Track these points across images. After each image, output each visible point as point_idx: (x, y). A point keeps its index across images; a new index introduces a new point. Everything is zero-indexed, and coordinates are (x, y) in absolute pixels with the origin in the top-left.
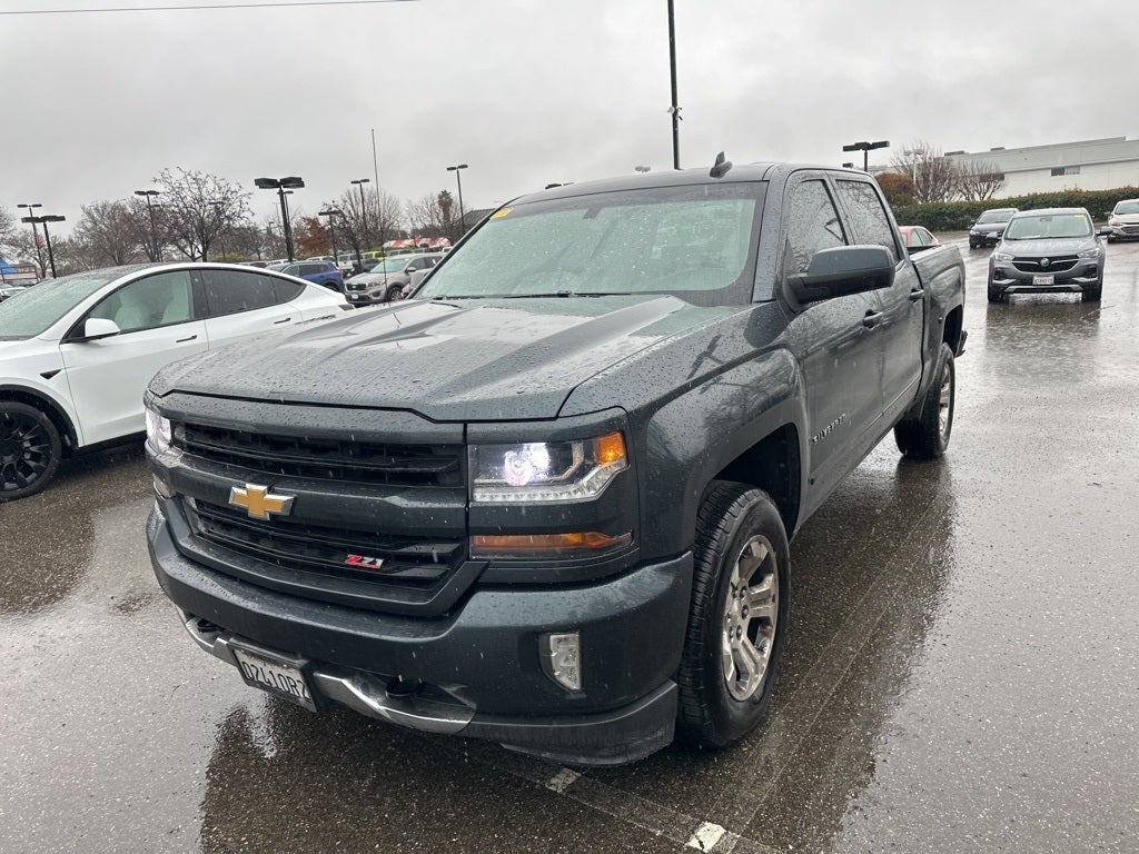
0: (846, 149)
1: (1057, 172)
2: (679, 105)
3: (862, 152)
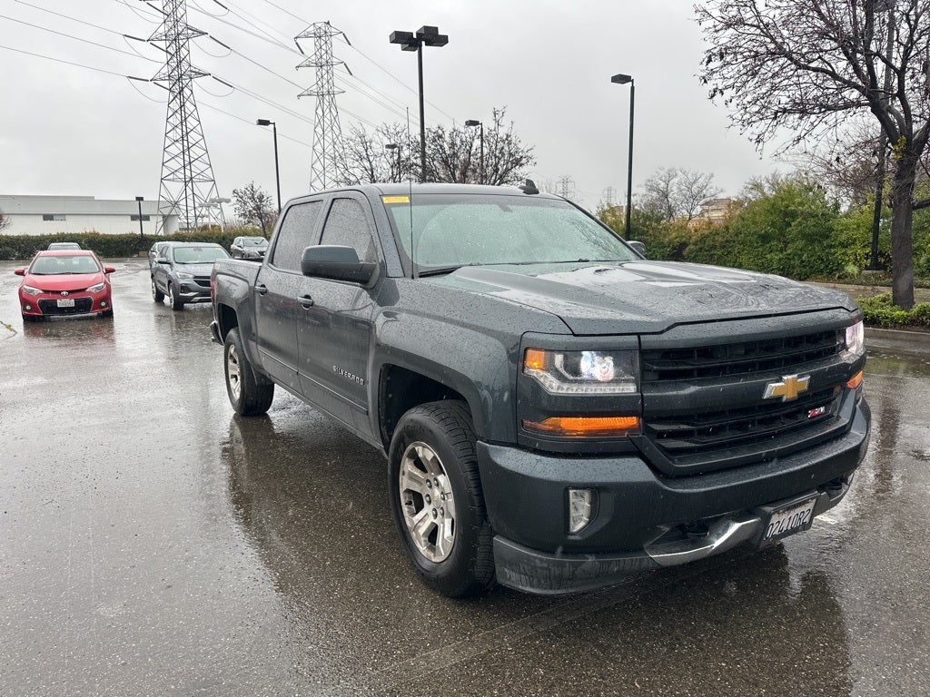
1: (48, 217)
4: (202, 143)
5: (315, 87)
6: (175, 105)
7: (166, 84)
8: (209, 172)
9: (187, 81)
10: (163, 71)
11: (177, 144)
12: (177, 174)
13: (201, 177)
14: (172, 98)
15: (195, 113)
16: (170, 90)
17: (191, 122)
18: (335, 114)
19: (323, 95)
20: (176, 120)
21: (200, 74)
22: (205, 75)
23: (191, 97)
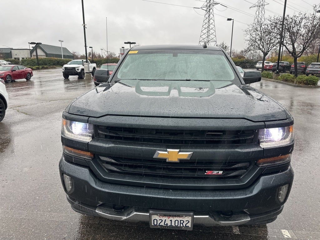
0: (125, 43)
2: (85, 24)
3: (129, 44)
4: (214, 28)
5: (257, 3)
6: (207, 16)
7: (205, 9)
8: (215, 39)
9: (212, 7)
10: (204, 4)
11: (206, 29)
12: (205, 39)
13: (212, 40)
14: (206, 13)
15: (213, 18)
16: (206, 11)
17: (211, 21)
18: (263, 13)
19: (260, 6)
20: (206, 21)
21: (216, 4)
22: (218, 4)
23: (213, 12)
